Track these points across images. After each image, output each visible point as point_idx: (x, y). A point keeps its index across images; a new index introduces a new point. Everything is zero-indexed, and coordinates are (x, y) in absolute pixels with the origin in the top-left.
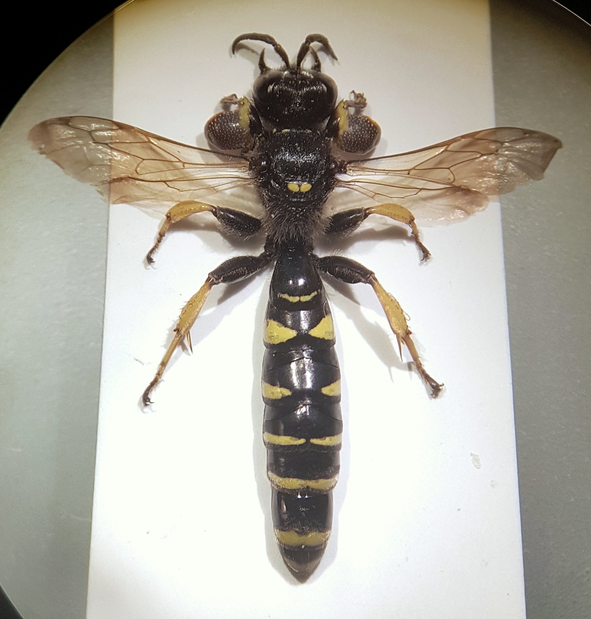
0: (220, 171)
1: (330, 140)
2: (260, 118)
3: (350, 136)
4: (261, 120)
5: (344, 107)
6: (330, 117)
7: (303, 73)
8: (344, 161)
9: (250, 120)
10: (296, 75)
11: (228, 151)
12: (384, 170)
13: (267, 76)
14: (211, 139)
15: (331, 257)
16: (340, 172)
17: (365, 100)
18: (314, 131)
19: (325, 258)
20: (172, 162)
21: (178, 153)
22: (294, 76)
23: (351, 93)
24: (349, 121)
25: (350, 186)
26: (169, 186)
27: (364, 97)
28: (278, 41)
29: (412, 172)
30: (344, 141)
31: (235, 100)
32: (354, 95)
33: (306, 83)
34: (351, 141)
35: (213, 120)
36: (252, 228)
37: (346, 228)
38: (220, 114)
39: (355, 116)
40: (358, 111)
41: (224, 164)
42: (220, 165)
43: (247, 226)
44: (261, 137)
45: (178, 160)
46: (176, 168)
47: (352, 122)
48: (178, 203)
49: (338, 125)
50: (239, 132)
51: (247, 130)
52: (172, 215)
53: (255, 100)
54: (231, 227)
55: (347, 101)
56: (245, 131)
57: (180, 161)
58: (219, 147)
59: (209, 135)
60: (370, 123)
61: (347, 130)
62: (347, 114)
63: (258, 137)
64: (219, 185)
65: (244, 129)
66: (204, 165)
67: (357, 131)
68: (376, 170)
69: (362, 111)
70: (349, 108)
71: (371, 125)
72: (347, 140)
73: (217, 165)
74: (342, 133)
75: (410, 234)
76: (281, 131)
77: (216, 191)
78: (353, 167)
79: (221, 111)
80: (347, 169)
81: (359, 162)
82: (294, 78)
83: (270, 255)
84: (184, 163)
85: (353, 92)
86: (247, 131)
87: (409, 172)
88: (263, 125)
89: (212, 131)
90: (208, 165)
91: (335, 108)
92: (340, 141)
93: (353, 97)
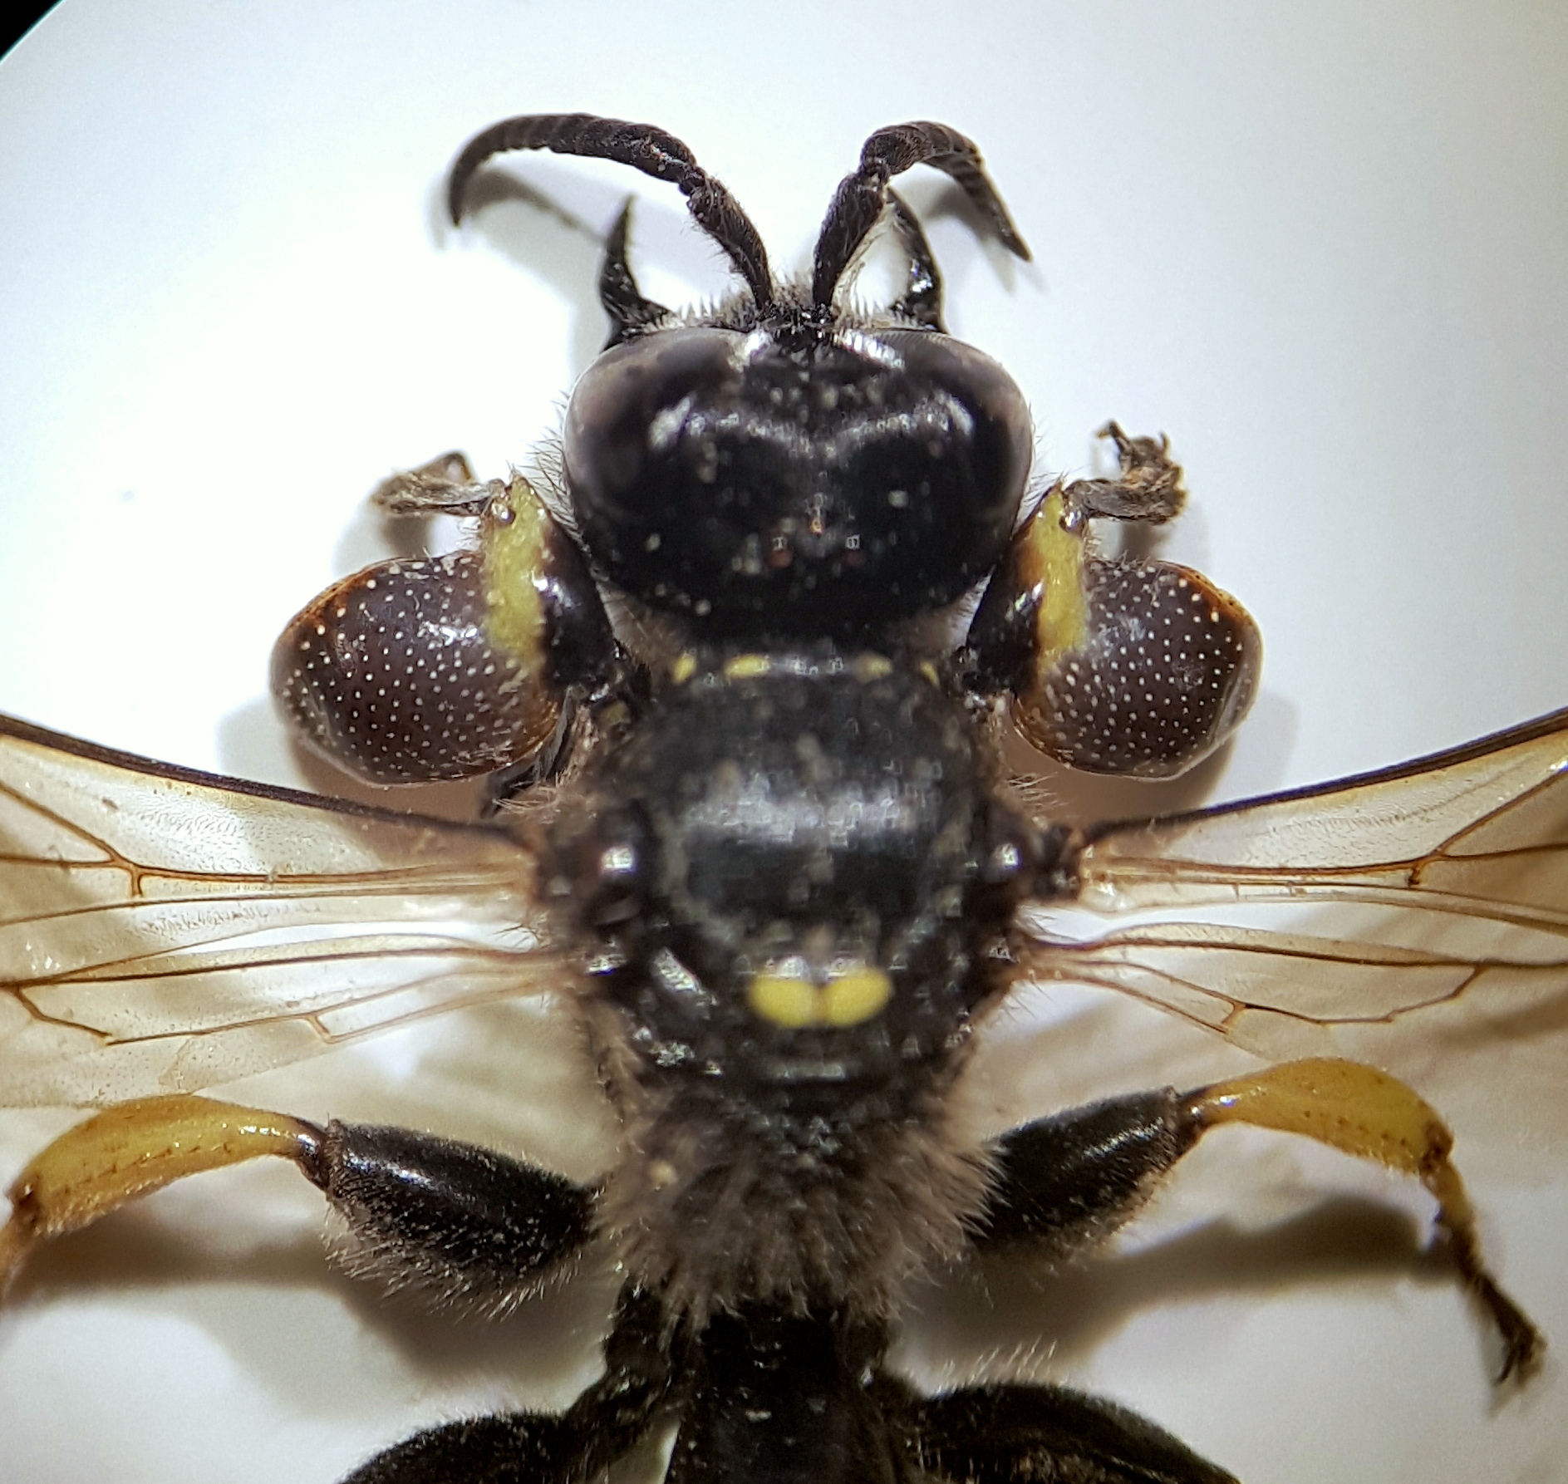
0: (360, 916)
1: (991, 708)
2: (604, 597)
3: (1097, 679)
4: (608, 609)
5: (1062, 522)
6: (988, 580)
7: (847, 342)
8: (1066, 831)
9: (548, 613)
10: (810, 355)
11: (410, 793)
12: (1282, 870)
13: (647, 356)
14: (307, 723)
15: (988, 1391)
16: (1049, 894)
17: (1177, 472)
18: (906, 666)
19: (961, 1400)
20: (64, 864)
21: (105, 809)
22: (797, 357)
23: (1101, 435)
24: (1090, 596)
25: (1099, 972)
26: (36, 1014)
27: (1173, 456)
28: (709, 163)
29: (1430, 875)
30: (1064, 709)
31: (461, 491)
32: (1115, 448)
33: (866, 398)
34: (1101, 713)
35: (325, 610)
36: (538, 1242)
37: (1079, 1214)
38: (370, 574)
39: (1126, 568)
40: (1138, 543)
41: (383, 875)
42: (362, 876)
43: (509, 1235)
44: (605, 703)
45: (102, 856)
46: (88, 907)
47: (1107, 602)
48: (90, 1113)
49: (1035, 624)
50: (480, 682)
51: (527, 667)
52: (49, 1189)
53: (578, 494)
54: (415, 1248)
55: (1078, 483)
56: (512, 674)
57: (115, 860)
58: (355, 768)
59: (295, 698)
60: (1204, 607)
61: (1083, 648)
62: (1081, 559)
63: (587, 702)
64: (353, 1001)
65: (511, 664)
66: (262, 878)
67: (1133, 655)
68: (1239, 870)
69: (1161, 538)
70: (1092, 522)
71: (1206, 618)
72: (1084, 709)
73: (341, 878)
74: (1055, 670)
75: (1426, 1233)
76: (718, 668)
77: (327, 1036)
78: (1114, 861)
79: (377, 554)
80: (1086, 872)
81: (1149, 830)
82: (795, 367)
83: (634, 1398)
84: (141, 872)
85: (1114, 431)
86: (522, 674)
87: (1415, 872)
88: (617, 635)
89: (319, 672)
90: (284, 879)
91: (1018, 525)
92: (1043, 714)
93: (1109, 463)
